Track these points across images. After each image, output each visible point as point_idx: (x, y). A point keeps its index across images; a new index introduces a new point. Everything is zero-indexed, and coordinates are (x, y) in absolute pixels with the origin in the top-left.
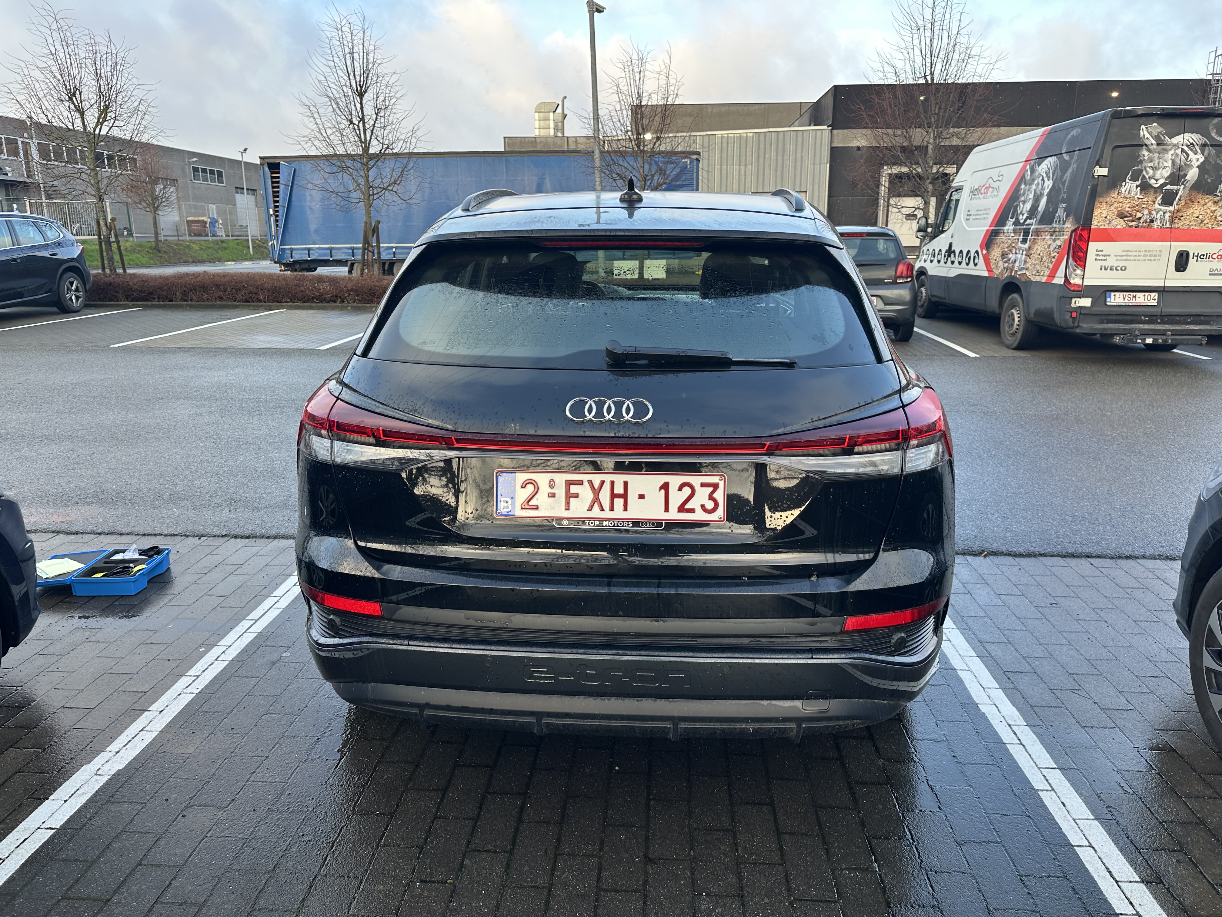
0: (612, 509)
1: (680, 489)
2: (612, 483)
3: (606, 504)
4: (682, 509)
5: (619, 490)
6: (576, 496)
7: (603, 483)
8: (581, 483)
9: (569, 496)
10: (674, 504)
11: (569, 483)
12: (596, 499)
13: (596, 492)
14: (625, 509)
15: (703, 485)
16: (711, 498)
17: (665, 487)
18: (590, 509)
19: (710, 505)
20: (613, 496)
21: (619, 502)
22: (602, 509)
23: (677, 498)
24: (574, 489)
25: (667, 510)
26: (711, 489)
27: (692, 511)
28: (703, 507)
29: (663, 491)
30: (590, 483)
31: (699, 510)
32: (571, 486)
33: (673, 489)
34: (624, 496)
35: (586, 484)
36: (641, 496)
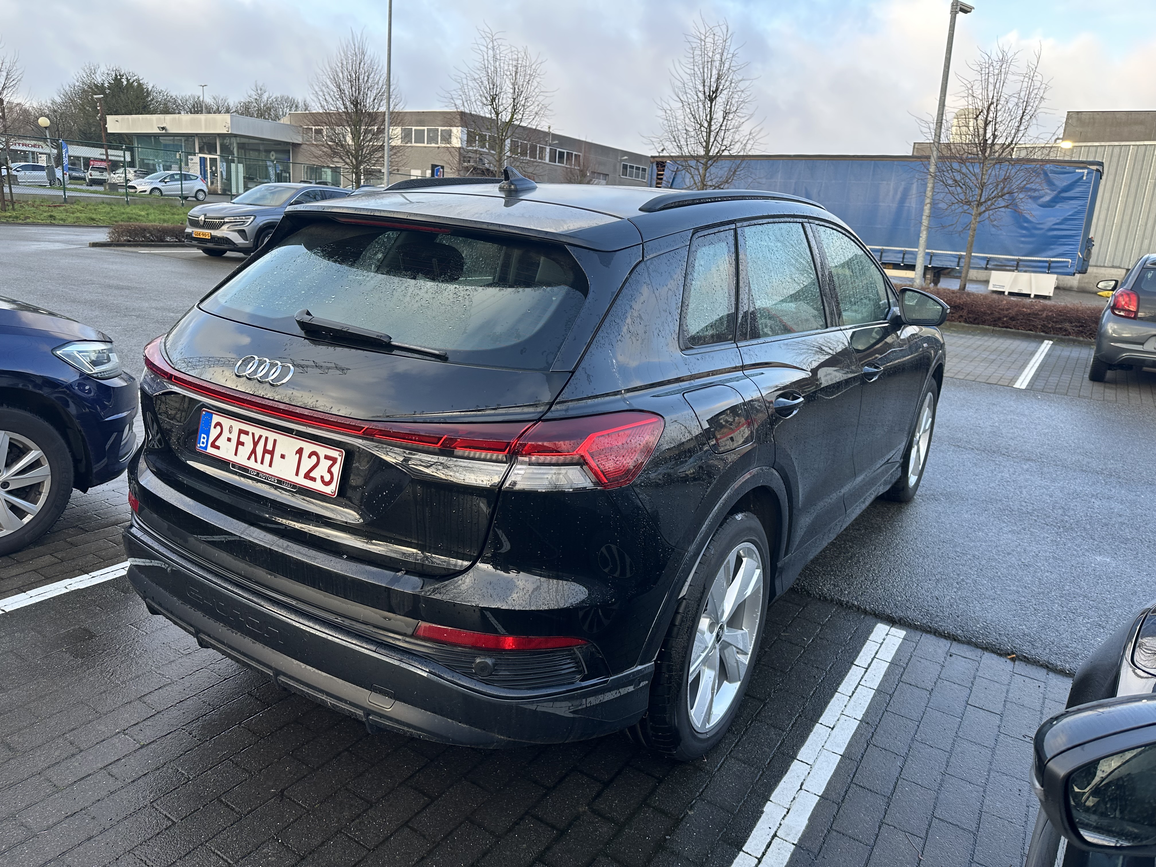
0: (262, 463)
1: (310, 457)
2: (267, 438)
3: (259, 458)
4: (307, 476)
5: (270, 447)
6: (243, 444)
7: (260, 437)
8: (247, 433)
9: (240, 443)
10: (303, 471)
11: (241, 432)
12: (254, 452)
13: (255, 444)
14: (270, 465)
15: (327, 457)
16: (329, 471)
17: (300, 451)
18: (249, 459)
19: (327, 478)
20: (265, 451)
21: (268, 457)
22: (256, 461)
23: (307, 463)
24: (243, 438)
25: (297, 474)
26: (331, 462)
27: (314, 479)
28: (322, 477)
29: (298, 455)
30: (253, 435)
31: (319, 480)
32: (242, 435)
33: (306, 454)
34: (272, 453)
35: (250, 434)
36: (283, 456)
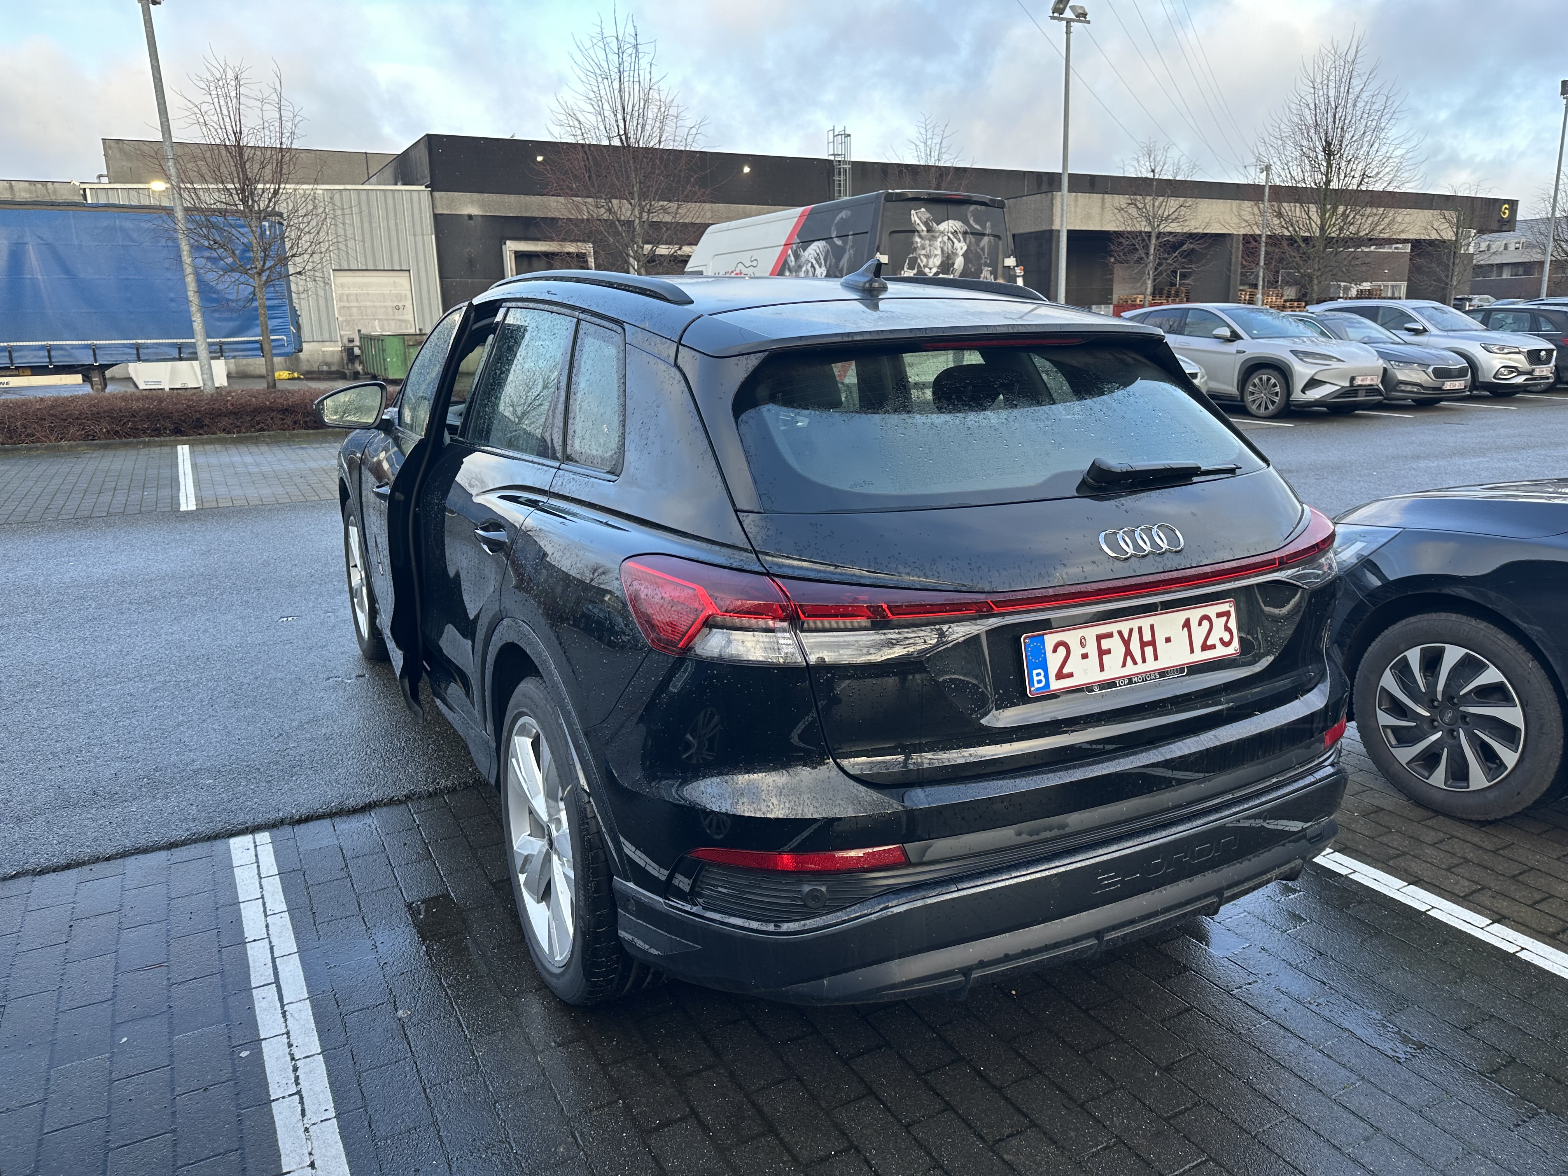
0: (1144, 661)
1: (1200, 625)
2: (1140, 629)
3: (1138, 657)
4: (1205, 647)
5: (1147, 637)
6: (1108, 652)
7: (1131, 631)
8: (1110, 635)
9: (1102, 653)
10: (1198, 644)
11: (1099, 638)
12: (1128, 653)
13: (1127, 643)
14: (1156, 658)
15: (1219, 615)
16: (1227, 629)
17: (1187, 624)
18: (1124, 665)
19: (1227, 638)
20: (1143, 645)
21: (1149, 650)
22: (1135, 663)
23: (1200, 633)
24: (1105, 644)
25: (1192, 651)
26: (1225, 618)
27: (1213, 647)
28: (1221, 640)
29: (1186, 629)
30: (1120, 633)
31: (1219, 645)
32: (1103, 641)
33: (1194, 624)
34: (1153, 643)
35: (1116, 635)
36: (1168, 640)
